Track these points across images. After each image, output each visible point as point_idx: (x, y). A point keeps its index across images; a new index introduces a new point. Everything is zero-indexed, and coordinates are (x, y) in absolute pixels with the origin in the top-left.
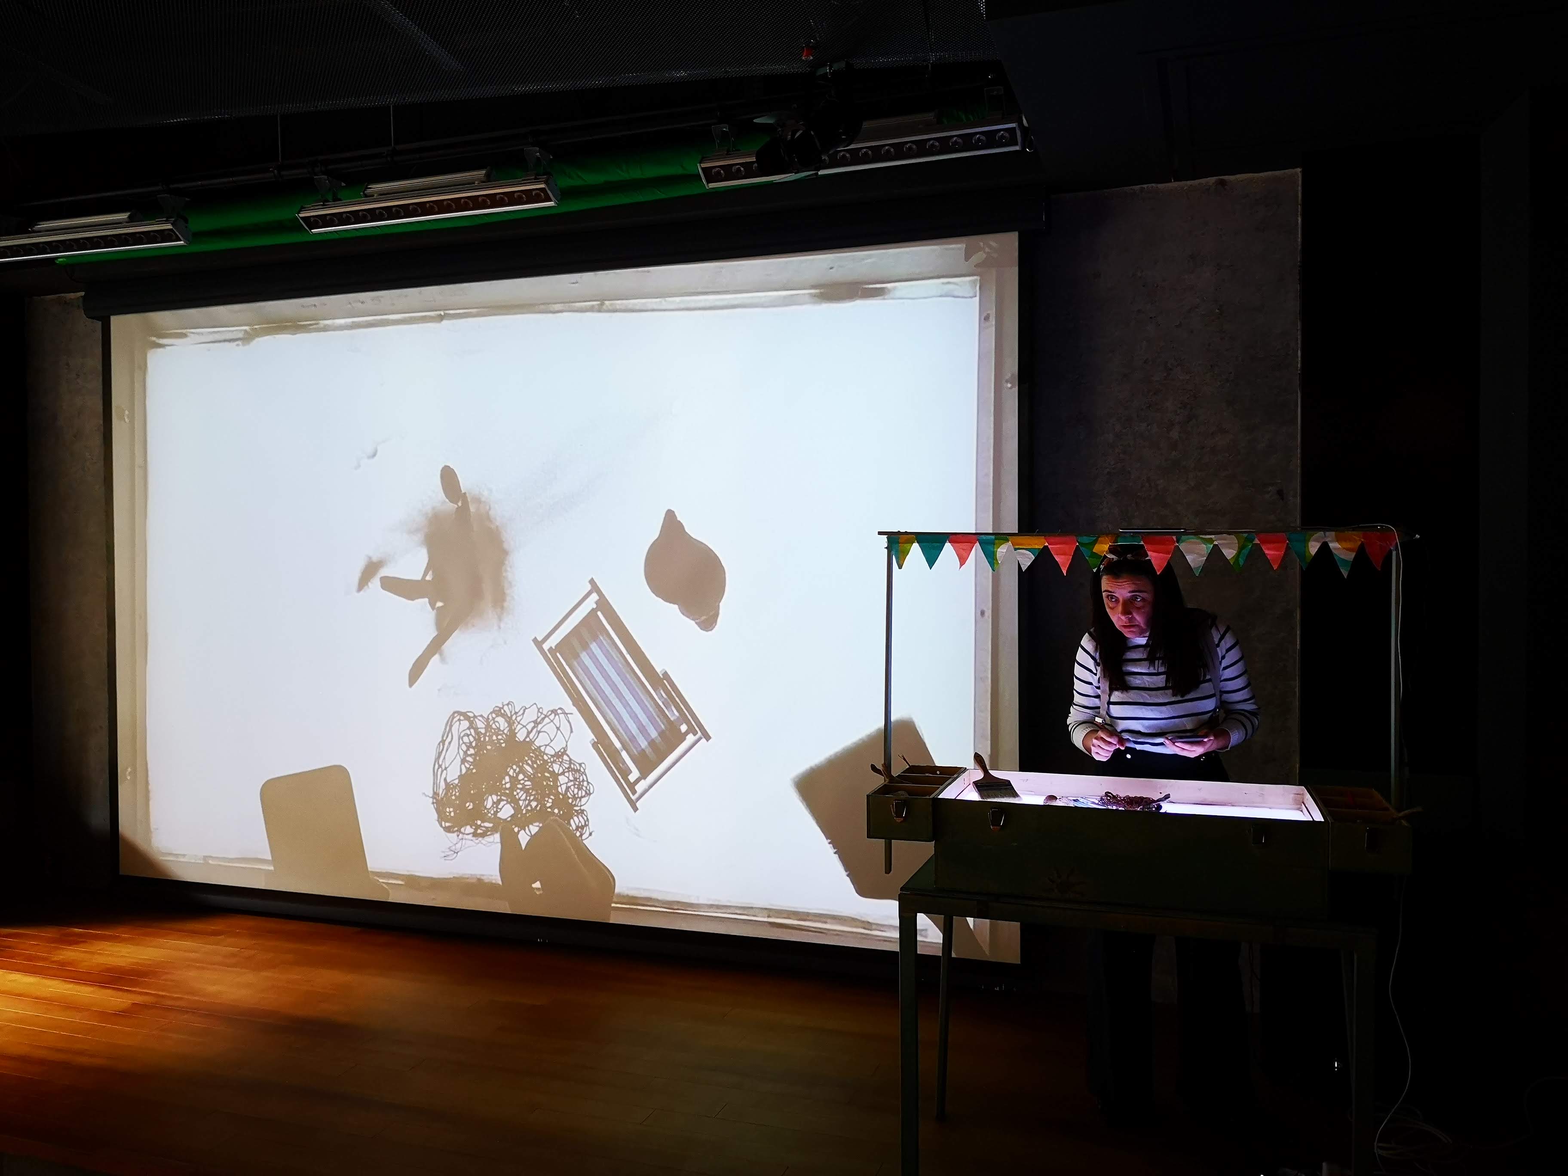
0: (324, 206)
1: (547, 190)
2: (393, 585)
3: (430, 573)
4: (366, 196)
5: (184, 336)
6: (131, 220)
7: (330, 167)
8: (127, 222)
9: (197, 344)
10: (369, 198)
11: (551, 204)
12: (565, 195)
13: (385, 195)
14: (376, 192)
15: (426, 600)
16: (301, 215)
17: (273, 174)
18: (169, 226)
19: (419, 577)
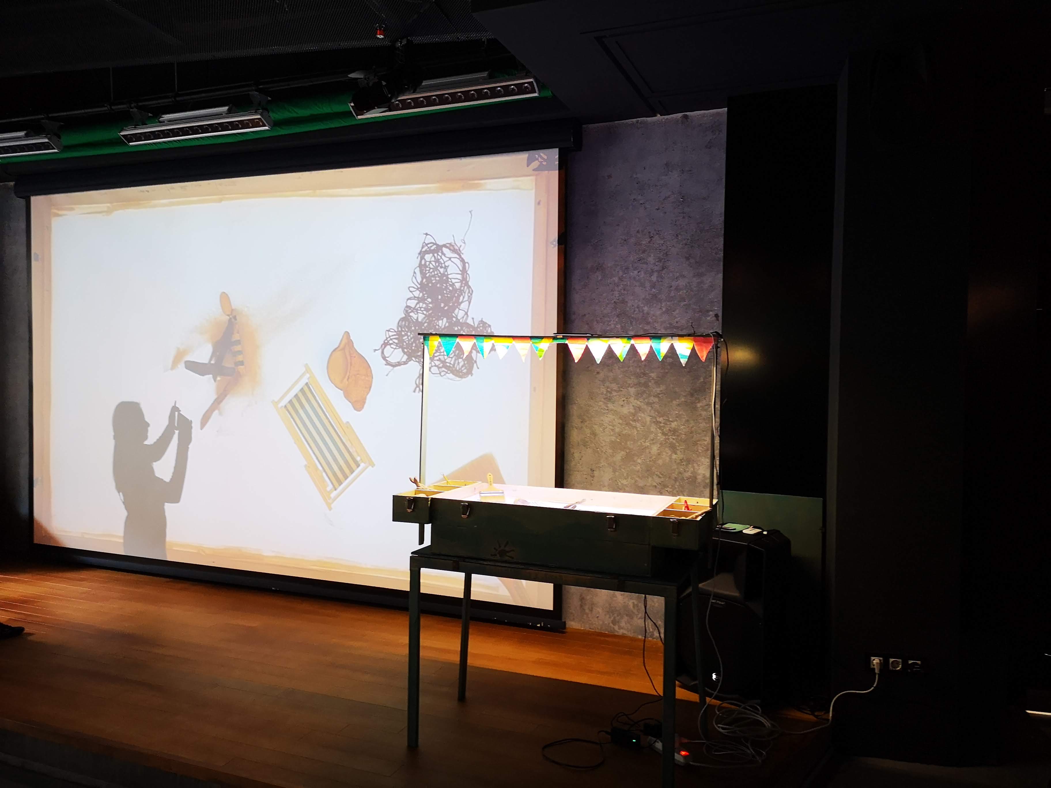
0: (135, 128)
1: (263, 119)
2: (193, 367)
3: (213, 359)
4: (160, 122)
5: (72, 209)
6: (27, 136)
7: (140, 104)
8: (24, 137)
9: (81, 214)
10: (162, 123)
11: (267, 128)
12: (275, 124)
13: (171, 121)
14: (166, 120)
15: (211, 376)
16: (121, 134)
17: (106, 108)
18: (46, 140)
19: (206, 361)
